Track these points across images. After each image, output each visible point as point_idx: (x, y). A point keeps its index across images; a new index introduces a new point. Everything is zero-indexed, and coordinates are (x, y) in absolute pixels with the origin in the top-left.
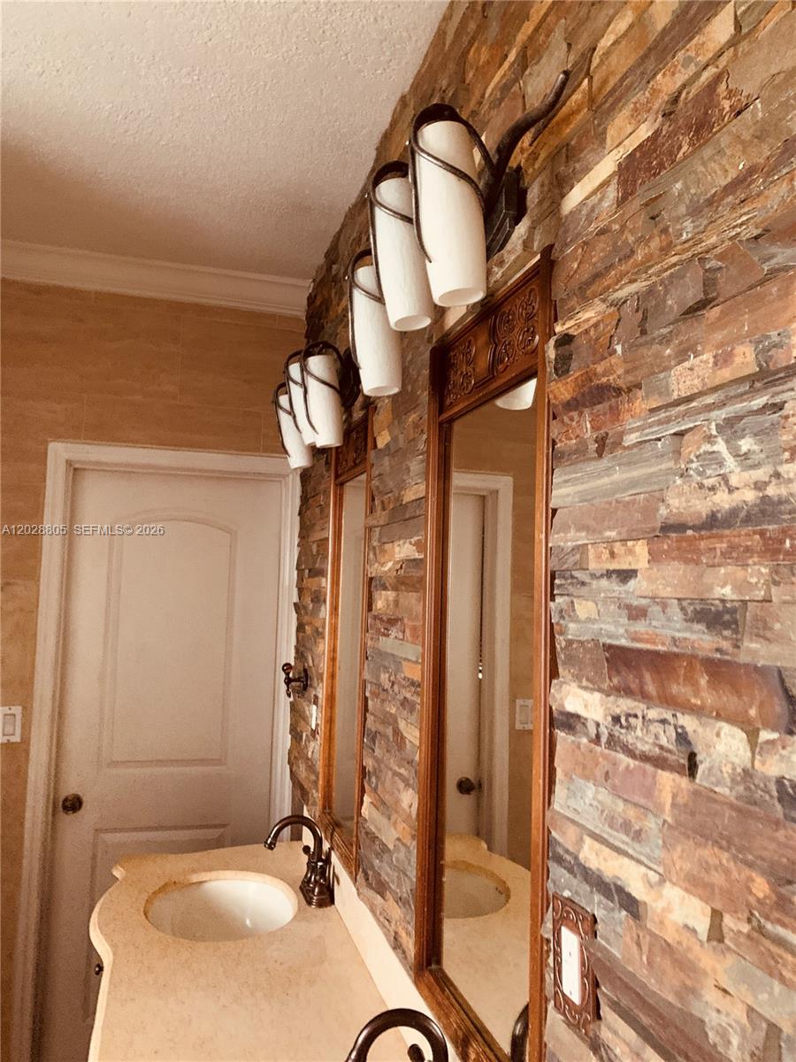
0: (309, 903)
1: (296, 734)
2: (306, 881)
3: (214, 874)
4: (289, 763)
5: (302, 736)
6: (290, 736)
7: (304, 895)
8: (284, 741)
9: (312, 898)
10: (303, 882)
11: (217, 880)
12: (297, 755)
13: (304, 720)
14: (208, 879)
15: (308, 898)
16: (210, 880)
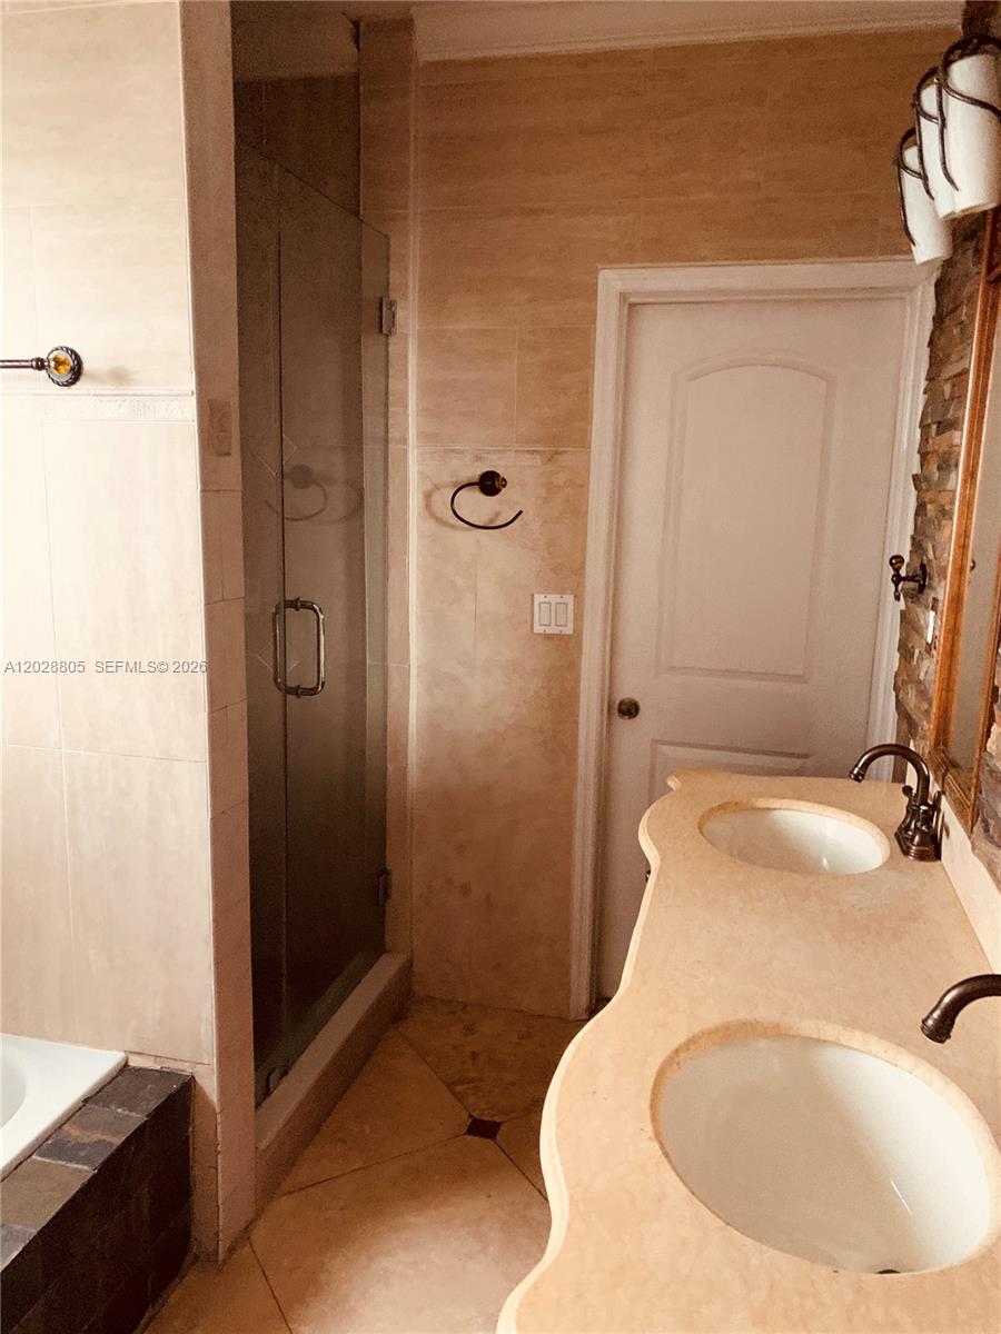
0: (906, 852)
1: (905, 651)
2: (904, 828)
3: (785, 803)
4: (895, 689)
5: (913, 653)
6: (898, 655)
7: (899, 842)
8: (890, 660)
9: (909, 848)
10: (900, 828)
11: (788, 809)
12: (905, 678)
13: (918, 632)
14: (777, 807)
15: (905, 848)
16: (780, 809)
